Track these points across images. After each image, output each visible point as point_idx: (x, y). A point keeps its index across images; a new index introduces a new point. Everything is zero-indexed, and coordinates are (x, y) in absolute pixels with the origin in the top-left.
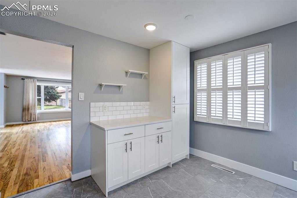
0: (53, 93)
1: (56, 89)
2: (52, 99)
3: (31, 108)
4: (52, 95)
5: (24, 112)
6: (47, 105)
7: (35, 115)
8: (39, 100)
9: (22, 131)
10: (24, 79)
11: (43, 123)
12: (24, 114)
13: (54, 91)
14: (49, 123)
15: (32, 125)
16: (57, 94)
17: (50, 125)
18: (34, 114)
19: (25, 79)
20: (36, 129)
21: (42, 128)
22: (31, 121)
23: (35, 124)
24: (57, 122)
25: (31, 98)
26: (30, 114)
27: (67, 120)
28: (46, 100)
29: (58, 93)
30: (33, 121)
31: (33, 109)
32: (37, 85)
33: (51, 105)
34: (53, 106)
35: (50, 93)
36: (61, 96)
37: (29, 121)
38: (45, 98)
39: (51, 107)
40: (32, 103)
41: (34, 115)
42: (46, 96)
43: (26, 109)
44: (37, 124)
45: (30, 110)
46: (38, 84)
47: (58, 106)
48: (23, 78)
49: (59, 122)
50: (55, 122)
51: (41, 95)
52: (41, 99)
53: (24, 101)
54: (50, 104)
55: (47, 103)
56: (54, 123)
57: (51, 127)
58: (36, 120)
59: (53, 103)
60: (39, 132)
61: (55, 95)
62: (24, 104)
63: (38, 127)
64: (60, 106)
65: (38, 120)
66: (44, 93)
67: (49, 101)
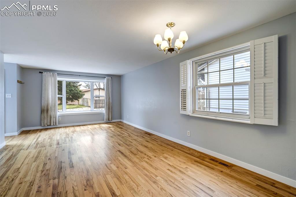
0: (75, 91)
1: (79, 87)
2: (75, 98)
3: (51, 109)
4: (74, 94)
5: (43, 115)
6: (70, 105)
7: (56, 118)
8: (60, 99)
9: (36, 143)
10: (42, 73)
11: (65, 128)
12: (43, 116)
13: (76, 89)
14: (72, 129)
15: (52, 131)
16: (81, 93)
17: (73, 132)
18: (54, 117)
19: (44, 72)
20: (55, 139)
21: (64, 136)
22: (51, 125)
23: (56, 129)
24: (82, 127)
25: (50, 96)
26: (50, 117)
27: (93, 124)
28: (68, 99)
29: (80, 91)
30: (54, 125)
31: (53, 110)
32: (58, 81)
33: (74, 105)
34: (75, 105)
35: (73, 91)
36: (84, 95)
37: (48, 125)
38: (68, 97)
39: (74, 106)
40: (52, 102)
41: (54, 119)
42: (68, 95)
43: (45, 111)
44: (57, 130)
45: (49, 112)
46: (59, 79)
47: (80, 105)
48: (41, 71)
49: (84, 126)
50: (78, 127)
51: (63, 93)
52: (62, 97)
53: (42, 100)
54: (73, 103)
55: (70, 102)
56: (78, 129)
57: (75, 136)
58: (57, 124)
59: (76, 102)
60: (58, 146)
61: (78, 93)
62: (43, 104)
63: (58, 134)
64: (82, 105)
65: (59, 124)
66: (66, 91)
67: (72, 101)
